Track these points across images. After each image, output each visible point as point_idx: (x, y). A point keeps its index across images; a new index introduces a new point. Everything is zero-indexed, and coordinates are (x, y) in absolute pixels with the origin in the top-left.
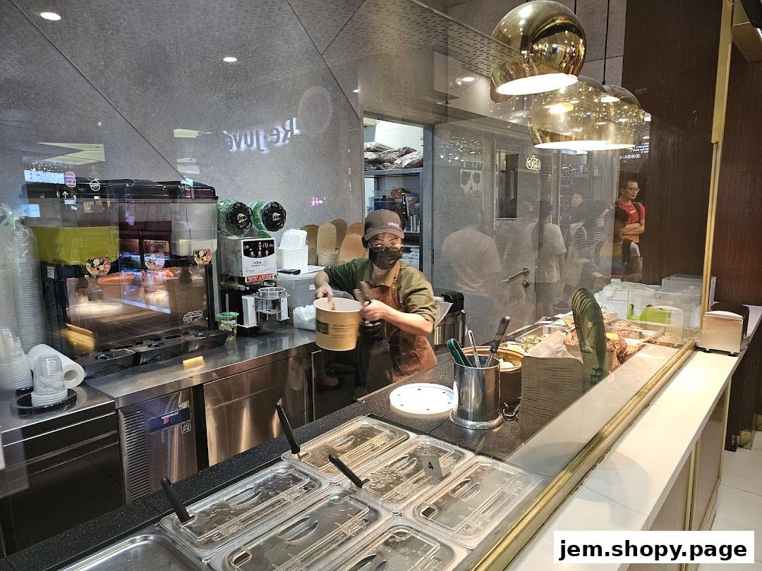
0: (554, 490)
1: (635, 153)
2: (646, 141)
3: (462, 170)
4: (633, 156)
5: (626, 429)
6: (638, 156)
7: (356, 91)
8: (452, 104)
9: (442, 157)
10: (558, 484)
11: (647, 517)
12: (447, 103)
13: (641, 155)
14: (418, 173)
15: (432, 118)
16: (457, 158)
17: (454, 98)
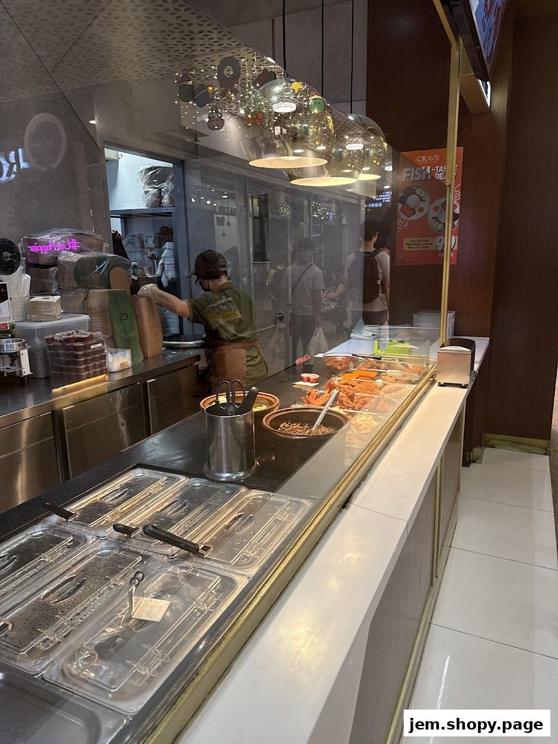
0: (326, 508)
1: (378, 202)
2: (388, 190)
3: (215, 216)
4: (376, 205)
5: (384, 449)
6: (380, 205)
7: (93, 122)
8: (202, 142)
9: (193, 200)
10: (329, 504)
11: (406, 522)
12: (196, 140)
13: (383, 203)
14: (171, 213)
15: (180, 155)
16: (208, 202)
17: (204, 135)
